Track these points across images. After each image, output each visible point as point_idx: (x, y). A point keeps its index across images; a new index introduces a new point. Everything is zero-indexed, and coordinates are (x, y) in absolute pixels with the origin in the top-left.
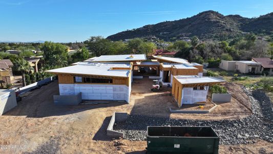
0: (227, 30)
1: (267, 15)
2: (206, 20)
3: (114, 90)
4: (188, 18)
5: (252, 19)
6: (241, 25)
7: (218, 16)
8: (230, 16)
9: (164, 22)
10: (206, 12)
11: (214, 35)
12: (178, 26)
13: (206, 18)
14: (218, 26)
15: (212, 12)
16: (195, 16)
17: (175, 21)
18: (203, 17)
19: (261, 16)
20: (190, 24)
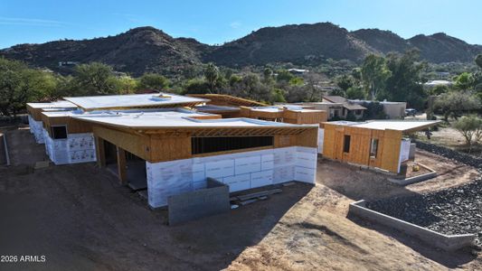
0: (185, 61)
1: (233, 42)
2: (147, 42)
3: (276, 161)
4: (109, 37)
5: (214, 46)
6: (202, 54)
7: (164, 38)
8: (182, 39)
9: (61, 41)
10: (142, 29)
11: (168, 69)
12: (95, 50)
13: (145, 40)
14: (171, 55)
15: (154, 30)
16: (122, 34)
17: (85, 41)
18: (140, 37)
19: (226, 44)
20: (118, 48)
